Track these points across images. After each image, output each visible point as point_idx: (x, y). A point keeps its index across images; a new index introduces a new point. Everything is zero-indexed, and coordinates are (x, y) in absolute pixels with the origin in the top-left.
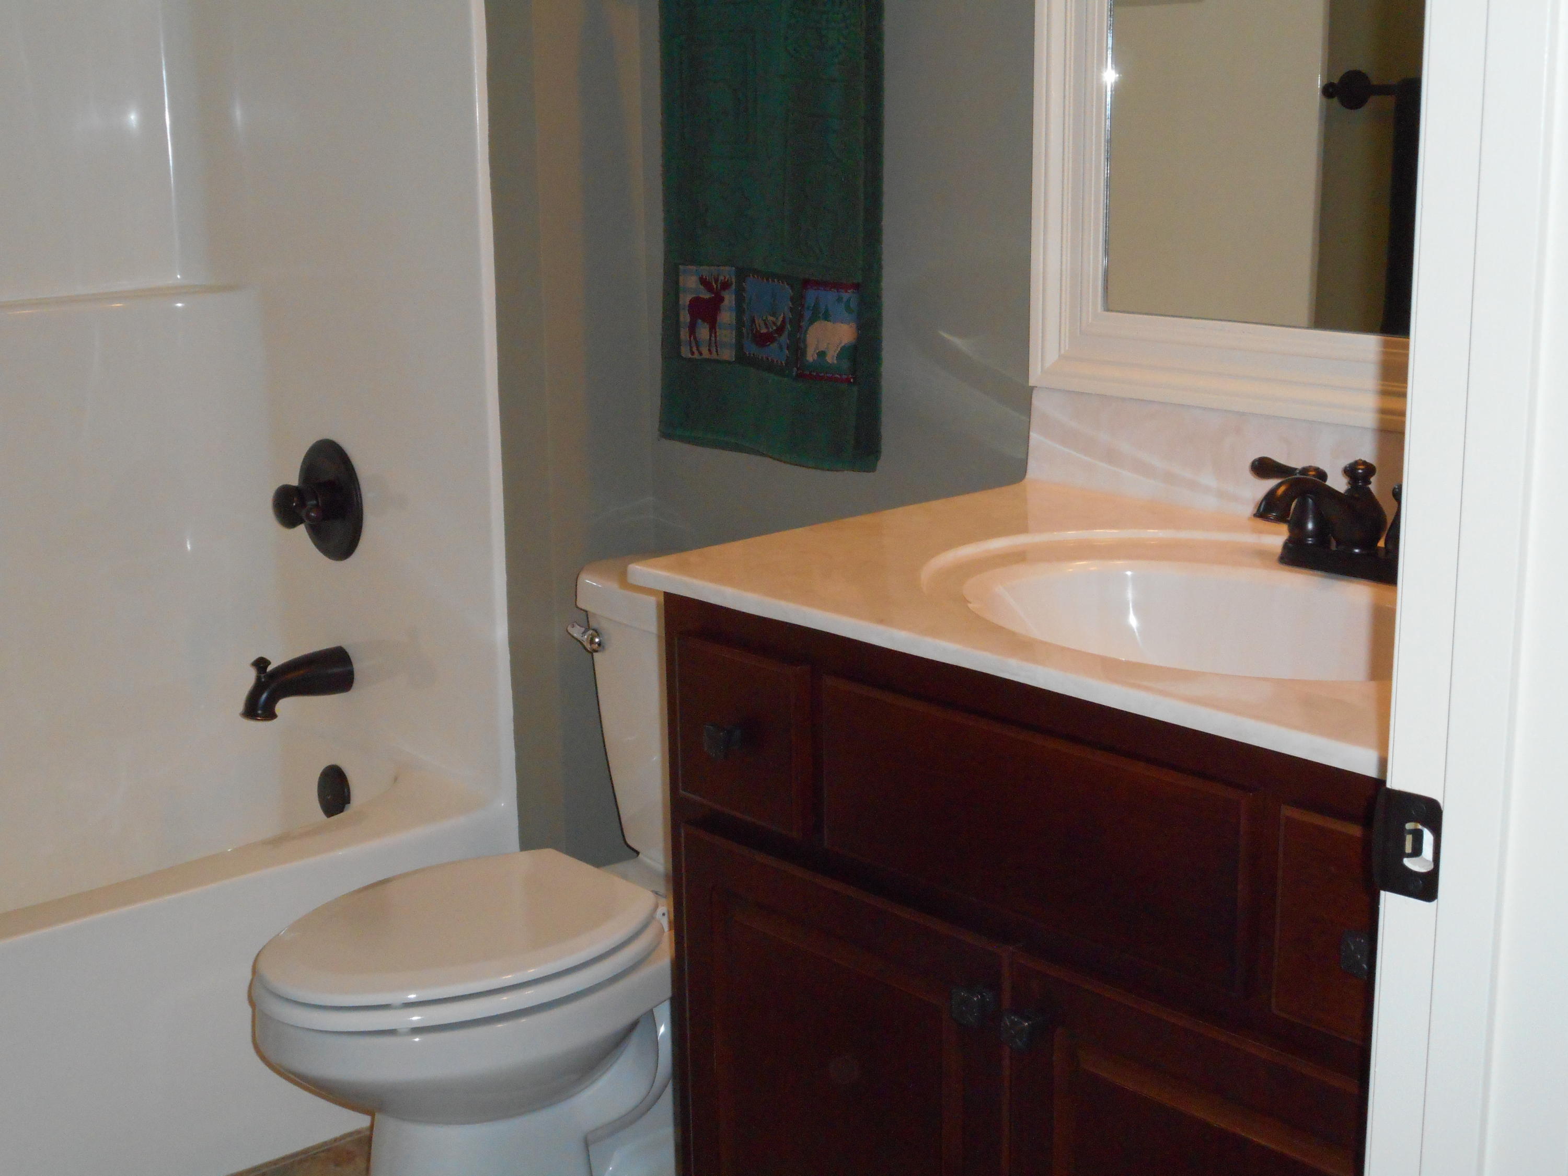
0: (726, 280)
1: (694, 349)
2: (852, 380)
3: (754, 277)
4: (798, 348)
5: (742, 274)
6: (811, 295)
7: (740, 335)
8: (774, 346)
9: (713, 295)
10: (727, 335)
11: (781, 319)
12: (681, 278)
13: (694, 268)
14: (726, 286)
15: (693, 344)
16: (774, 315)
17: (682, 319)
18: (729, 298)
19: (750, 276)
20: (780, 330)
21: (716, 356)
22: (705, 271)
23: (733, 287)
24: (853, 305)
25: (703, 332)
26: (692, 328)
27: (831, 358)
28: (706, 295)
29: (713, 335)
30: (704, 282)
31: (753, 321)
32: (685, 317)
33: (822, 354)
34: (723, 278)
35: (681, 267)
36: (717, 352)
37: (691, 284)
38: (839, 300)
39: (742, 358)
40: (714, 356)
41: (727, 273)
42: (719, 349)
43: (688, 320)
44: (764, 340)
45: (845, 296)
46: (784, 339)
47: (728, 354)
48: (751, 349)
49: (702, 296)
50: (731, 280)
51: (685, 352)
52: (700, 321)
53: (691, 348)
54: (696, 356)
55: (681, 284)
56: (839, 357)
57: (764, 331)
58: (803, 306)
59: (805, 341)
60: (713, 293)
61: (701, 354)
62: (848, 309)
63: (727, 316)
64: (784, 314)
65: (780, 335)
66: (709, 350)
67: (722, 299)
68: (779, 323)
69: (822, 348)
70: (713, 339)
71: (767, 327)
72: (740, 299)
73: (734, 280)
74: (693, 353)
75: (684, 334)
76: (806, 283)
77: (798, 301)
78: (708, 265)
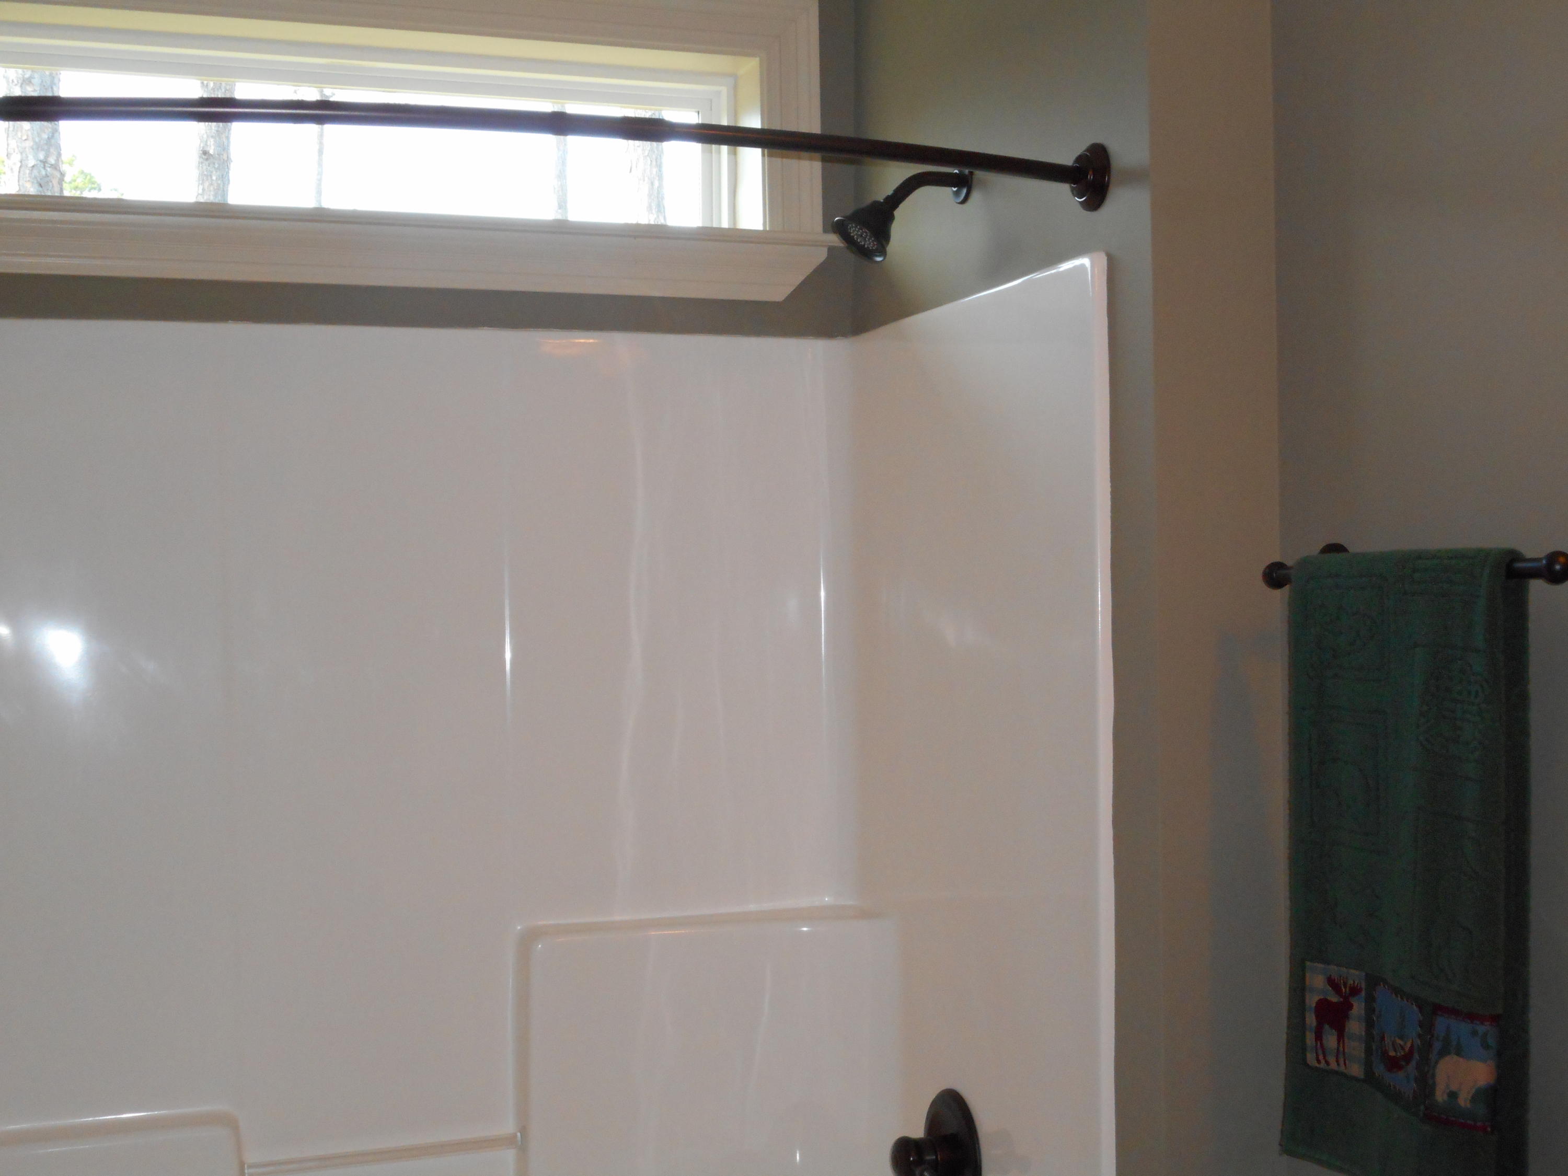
0: (1356, 984)
1: (1321, 1057)
2: (1489, 1129)
3: (1384, 986)
4: (1426, 1083)
5: (1374, 981)
6: (1441, 1023)
7: (1368, 1051)
8: (1401, 1074)
9: (1342, 1000)
10: (1356, 1048)
11: (1409, 1045)
12: (1308, 975)
13: (1321, 966)
14: (1355, 991)
15: (1320, 1052)
16: (1401, 1038)
17: (1308, 1021)
18: (1358, 1007)
19: (1380, 985)
20: (1408, 1057)
21: (1344, 1068)
22: (1333, 970)
23: (1363, 994)
24: (1491, 1041)
25: (1331, 1040)
26: (1319, 1037)
27: (1464, 1101)
28: (1334, 998)
29: (1341, 1045)
30: (1331, 982)
31: (1383, 1038)
32: (1311, 1020)
33: (1453, 1095)
34: (1352, 982)
35: (1308, 963)
36: (1345, 1064)
37: (1317, 981)
38: (1474, 1033)
39: (1370, 1077)
40: (1342, 1068)
41: (1355, 976)
42: (1347, 1062)
43: (1314, 1023)
44: (1394, 1064)
45: (1481, 1029)
46: (1411, 1068)
47: (1356, 1070)
48: (1379, 1069)
49: (1329, 998)
50: (1361, 983)
51: (1311, 1058)
52: (1326, 1027)
53: (1317, 1055)
54: (1323, 1065)
55: (1307, 982)
56: (1474, 1099)
57: (1392, 1053)
58: (1432, 1036)
59: (1433, 1076)
60: (1341, 996)
61: (1327, 1063)
62: (1486, 1046)
63: (1355, 1026)
64: (1412, 1040)
65: (1408, 1063)
66: (1337, 1061)
67: (1351, 1007)
68: (1407, 1049)
69: (1454, 1088)
70: (1341, 1049)
71: (1395, 1051)
72: (1370, 1010)
73: (1363, 986)
74: (1319, 1061)
75: (1310, 1038)
76: (1438, 1009)
77: (1427, 1027)
78: (1337, 965)
